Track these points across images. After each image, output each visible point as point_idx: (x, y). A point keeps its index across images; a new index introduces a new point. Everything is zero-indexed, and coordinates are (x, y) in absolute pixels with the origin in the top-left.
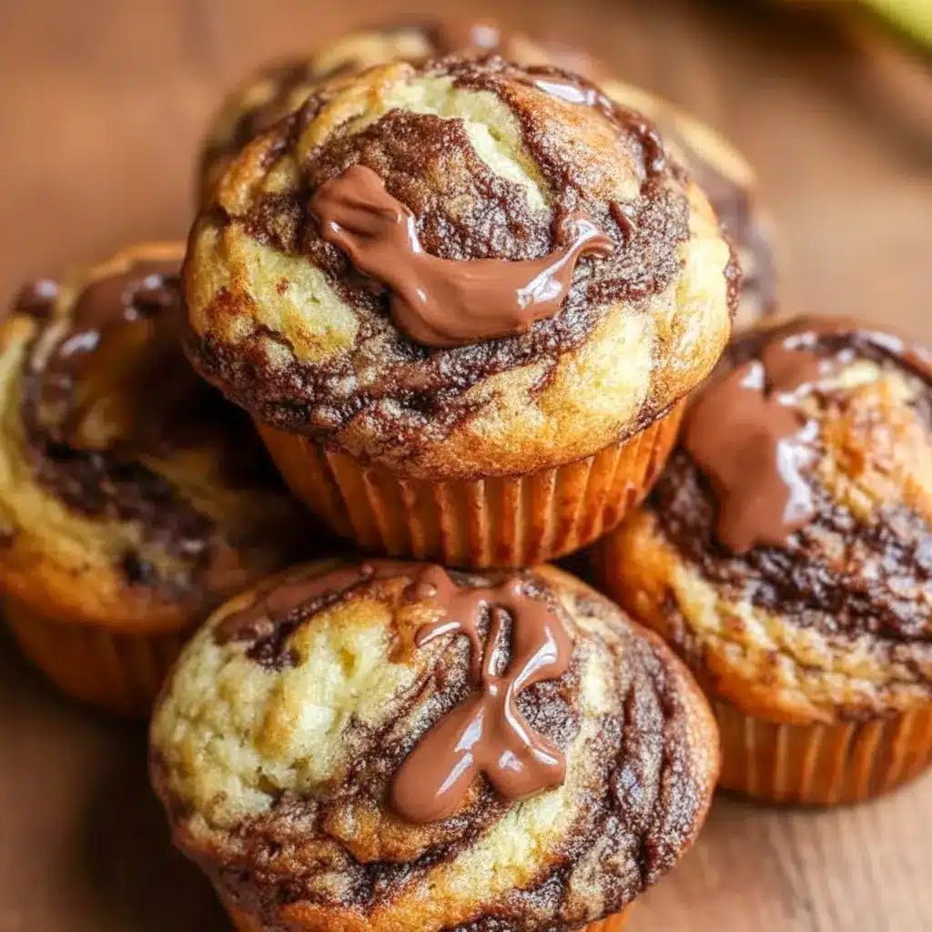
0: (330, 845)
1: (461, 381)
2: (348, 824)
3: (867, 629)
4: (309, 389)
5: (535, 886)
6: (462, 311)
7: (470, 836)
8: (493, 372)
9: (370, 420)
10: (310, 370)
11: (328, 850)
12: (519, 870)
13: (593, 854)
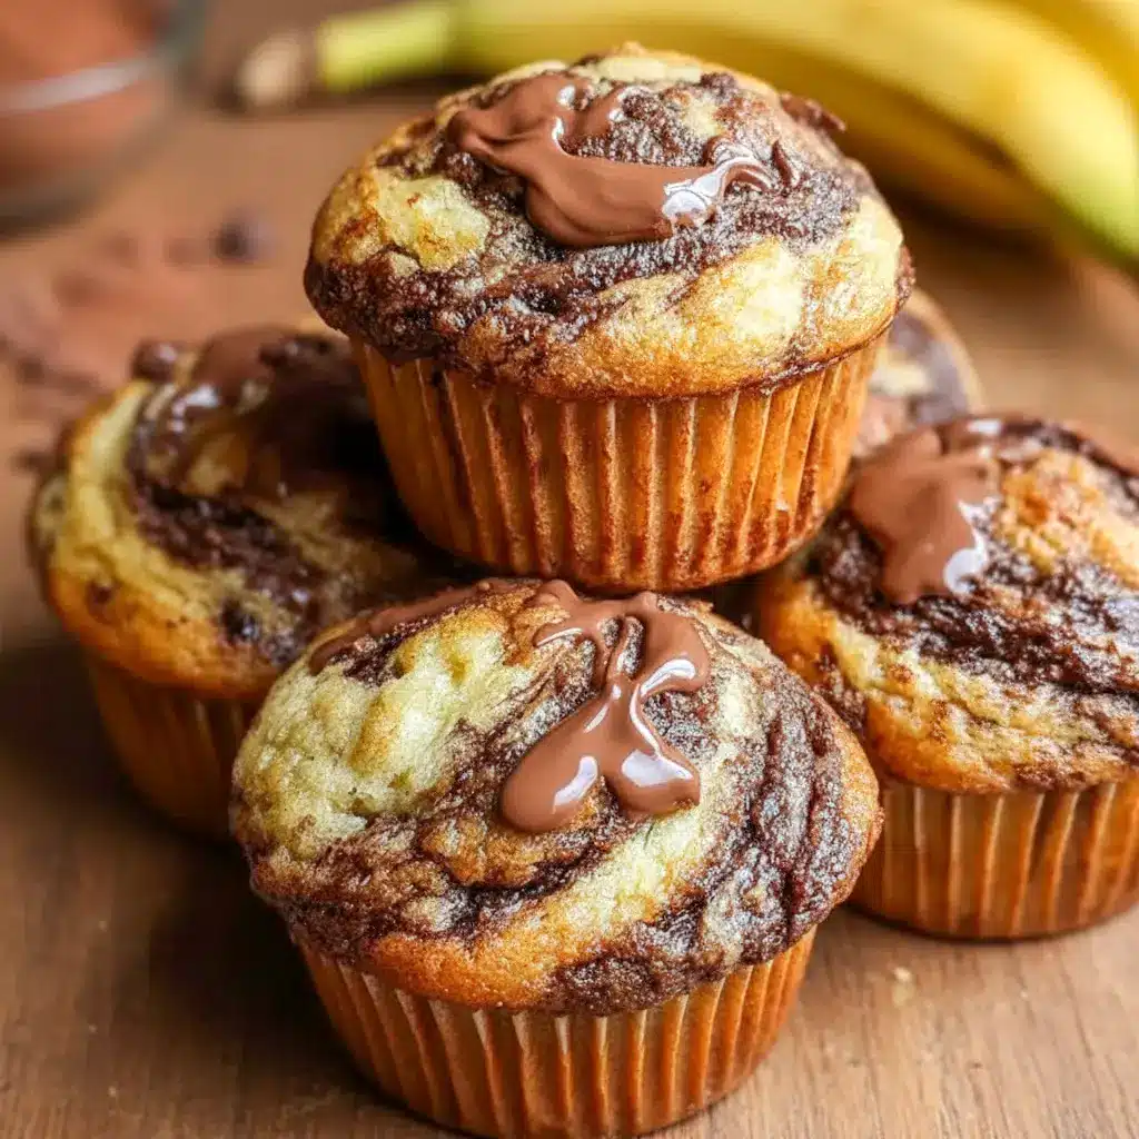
0: (429, 865)
1: (596, 282)
2: (450, 841)
3: (1049, 679)
4: (433, 294)
5: (664, 920)
6: (600, 200)
7: (590, 856)
8: (631, 275)
9: (494, 321)
10: (436, 275)
11: (427, 871)
12: (649, 902)
13: (731, 886)
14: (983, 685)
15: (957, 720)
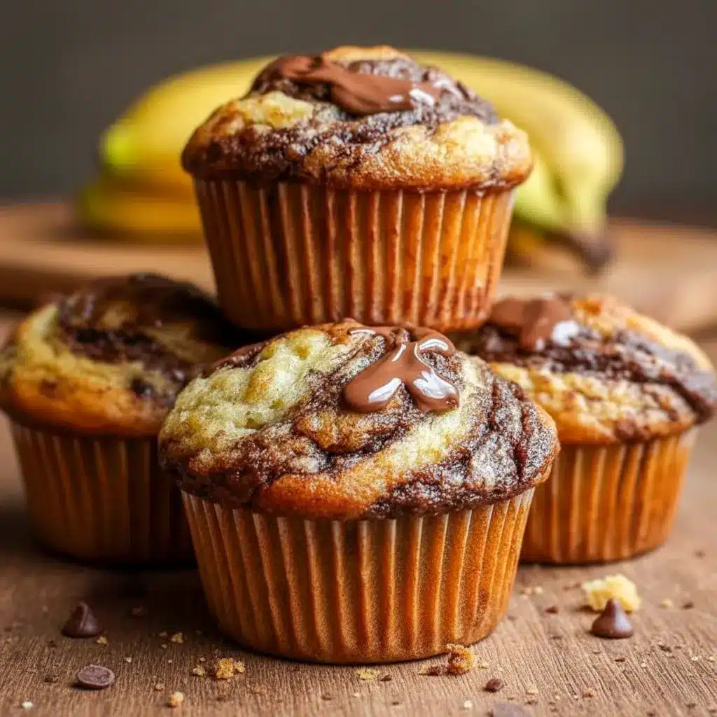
0: (303, 439)
2: (314, 423)
3: (625, 377)
4: (285, 138)
5: (447, 464)
8: (399, 127)
9: (327, 147)
10: (284, 130)
11: (303, 443)
13: (486, 448)
14: (594, 383)
15: (580, 401)
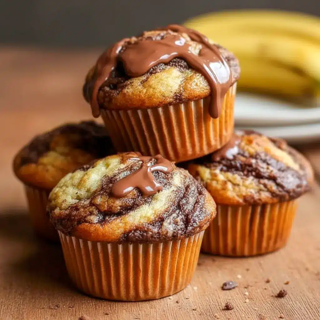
0: (94, 207)
2: (99, 200)
3: (252, 175)
5: (153, 223)
7: (134, 207)
11: (93, 209)
12: (149, 218)
13: (172, 217)
15: (230, 186)
